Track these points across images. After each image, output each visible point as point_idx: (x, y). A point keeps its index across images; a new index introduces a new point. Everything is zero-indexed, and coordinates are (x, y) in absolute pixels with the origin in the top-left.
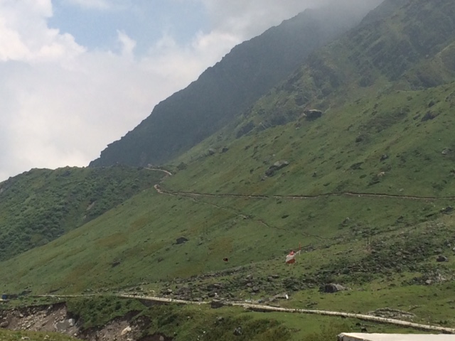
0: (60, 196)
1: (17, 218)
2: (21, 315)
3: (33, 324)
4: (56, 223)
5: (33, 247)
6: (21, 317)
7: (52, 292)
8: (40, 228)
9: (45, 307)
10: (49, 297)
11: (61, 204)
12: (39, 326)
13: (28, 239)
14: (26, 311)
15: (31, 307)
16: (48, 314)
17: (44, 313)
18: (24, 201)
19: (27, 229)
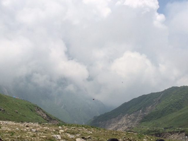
0: (182, 95)
1: (168, 103)
2: (170, 134)
3: (174, 138)
4: (180, 104)
5: (173, 112)
6: (170, 135)
7: (180, 127)
8: (175, 106)
9: (178, 132)
10: (179, 129)
11: (182, 98)
12: (176, 138)
13: (171, 109)
14: (171, 133)
15: (173, 132)
16: (179, 134)
17: (177, 134)
18: (170, 97)
19: (171, 106)
